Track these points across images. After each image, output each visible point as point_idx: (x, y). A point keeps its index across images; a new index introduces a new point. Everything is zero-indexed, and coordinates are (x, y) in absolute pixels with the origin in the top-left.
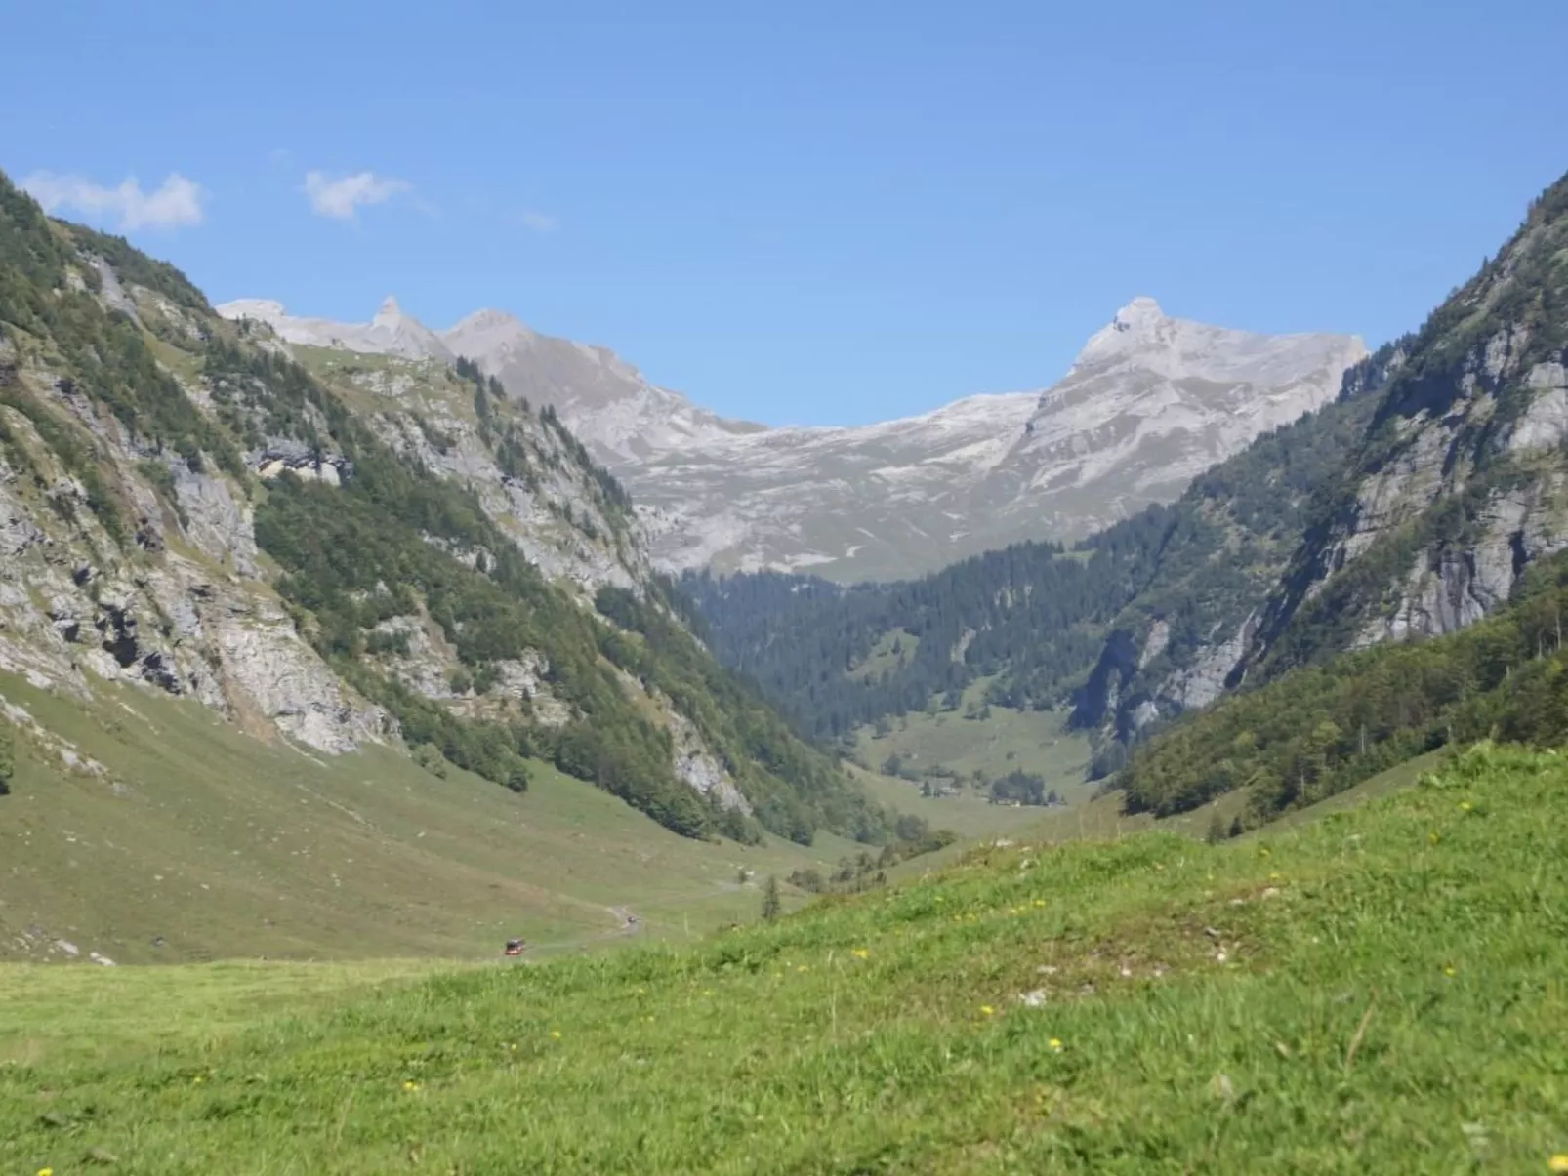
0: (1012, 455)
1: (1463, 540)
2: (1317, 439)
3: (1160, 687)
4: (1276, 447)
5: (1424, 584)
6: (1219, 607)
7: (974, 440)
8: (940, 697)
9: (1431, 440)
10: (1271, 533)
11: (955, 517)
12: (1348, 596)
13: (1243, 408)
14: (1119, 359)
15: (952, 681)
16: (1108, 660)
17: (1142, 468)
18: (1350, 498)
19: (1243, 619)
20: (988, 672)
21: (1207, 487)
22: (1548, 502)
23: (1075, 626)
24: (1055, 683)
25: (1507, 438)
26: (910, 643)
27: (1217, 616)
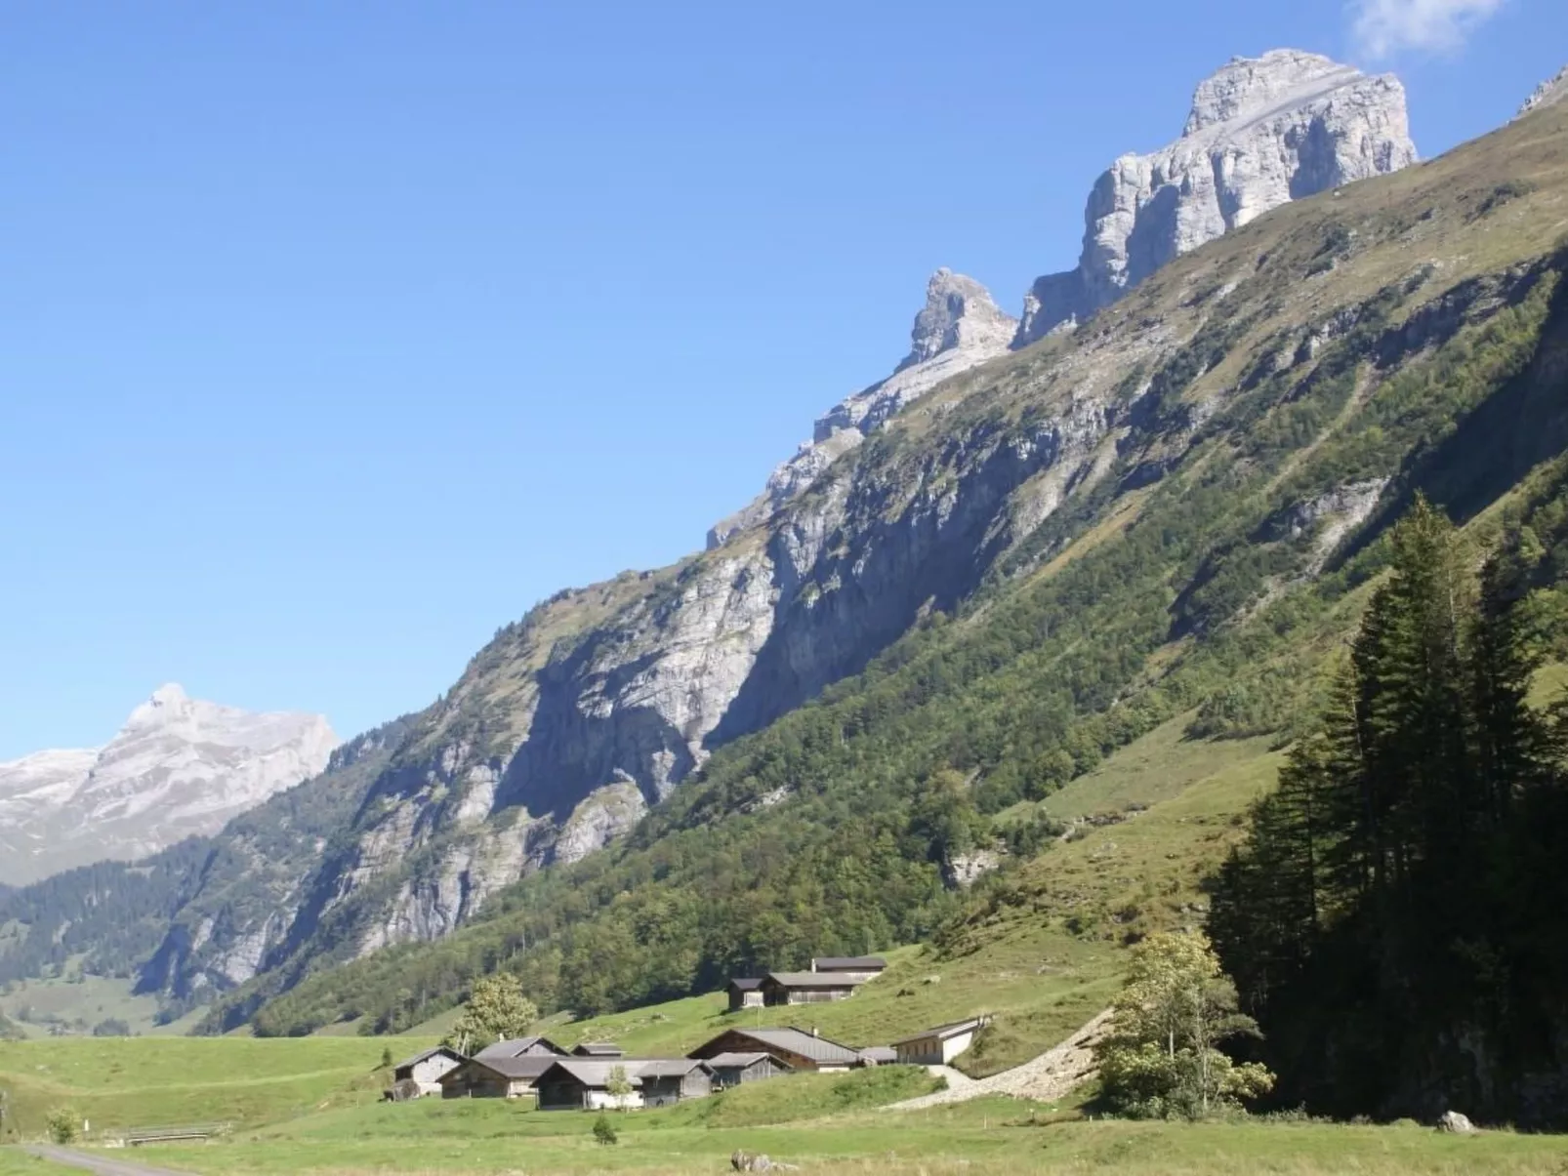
0: (77, 795)
1: (431, 876)
2: (315, 798)
3: (209, 963)
4: (286, 801)
5: (407, 902)
6: (251, 909)
7: (50, 782)
8: (50, 967)
9: (409, 811)
10: (284, 859)
11: (36, 837)
12: (359, 909)
13: (243, 764)
14: (157, 727)
15: (57, 956)
16: (169, 945)
17: (172, 805)
18: (355, 845)
19: (266, 918)
20: (81, 950)
21: (238, 828)
22: (483, 854)
23: (142, 921)
24: (130, 959)
25: (456, 812)
26: (24, 930)
27: (251, 916)
